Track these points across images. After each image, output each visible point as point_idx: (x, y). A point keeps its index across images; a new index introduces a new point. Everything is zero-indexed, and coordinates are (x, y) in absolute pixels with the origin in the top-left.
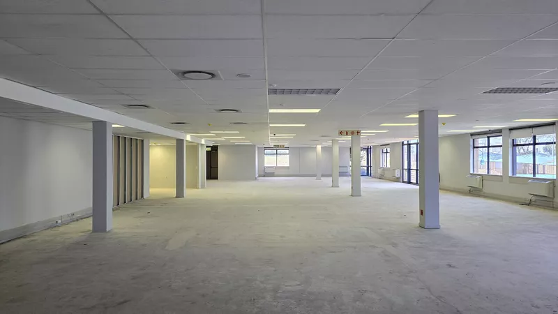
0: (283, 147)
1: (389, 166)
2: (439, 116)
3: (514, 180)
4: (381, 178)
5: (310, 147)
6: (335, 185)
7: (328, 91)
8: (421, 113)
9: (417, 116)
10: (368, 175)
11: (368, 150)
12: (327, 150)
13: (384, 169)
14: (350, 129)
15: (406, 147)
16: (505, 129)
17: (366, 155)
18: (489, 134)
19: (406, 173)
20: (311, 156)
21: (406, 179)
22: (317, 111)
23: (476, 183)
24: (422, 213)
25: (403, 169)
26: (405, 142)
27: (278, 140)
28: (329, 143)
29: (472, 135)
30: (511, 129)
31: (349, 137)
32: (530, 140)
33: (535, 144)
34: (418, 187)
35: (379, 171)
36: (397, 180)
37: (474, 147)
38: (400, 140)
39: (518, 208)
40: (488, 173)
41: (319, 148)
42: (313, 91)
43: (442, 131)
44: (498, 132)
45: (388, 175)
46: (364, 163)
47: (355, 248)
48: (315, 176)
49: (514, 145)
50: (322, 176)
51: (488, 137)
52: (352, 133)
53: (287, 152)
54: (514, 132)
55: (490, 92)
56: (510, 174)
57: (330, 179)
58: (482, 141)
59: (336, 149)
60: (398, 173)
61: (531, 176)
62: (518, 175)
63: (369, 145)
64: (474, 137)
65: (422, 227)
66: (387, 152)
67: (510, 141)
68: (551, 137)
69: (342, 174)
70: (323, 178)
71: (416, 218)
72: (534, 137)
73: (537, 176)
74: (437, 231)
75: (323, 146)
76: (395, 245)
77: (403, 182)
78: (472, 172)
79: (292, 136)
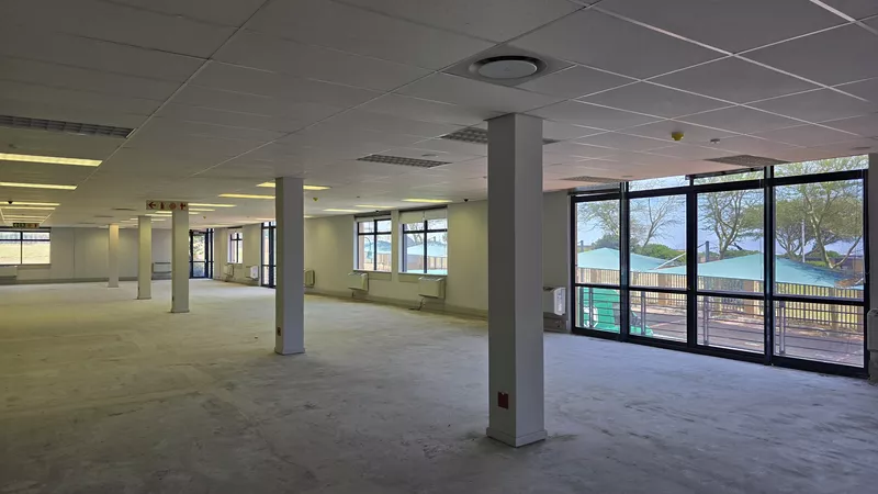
0: (36, 228)
1: (240, 261)
2: (305, 187)
3: (405, 277)
4: (229, 280)
5: (97, 229)
6: (143, 295)
7: (110, 131)
8: (279, 181)
9: (274, 185)
10: (206, 276)
11: (208, 235)
12: (131, 233)
13: (233, 266)
14: (168, 200)
15: (266, 231)
16: (394, 210)
17: (204, 244)
18: (377, 216)
19: (266, 270)
20: (100, 245)
21: (266, 282)
22: (97, 163)
23: (360, 284)
24: (279, 331)
25: (263, 266)
26: (266, 224)
27: (22, 212)
28: (133, 222)
29: (356, 216)
30: (401, 211)
31: (168, 214)
32: (420, 226)
33: (426, 231)
34: (273, 292)
35: (226, 269)
36: (253, 283)
37: (359, 234)
38: (258, 220)
39: (406, 314)
40: (375, 268)
41: (115, 229)
42: (78, 128)
43: (309, 210)
44: (385, 215)
45: (238, 275)
46: (200, 256)
47: (161, 401)
48: (106, 280)
49: (405, 232)
50: (121, 280)
51: (376, 221)
52: (172, 207)
53: (46, 235)
54: (404, 215)
55: (366, 159)
56: (400, 271)
57: (135, 284)
58: (367, 226)
59: (146, 233)
60: (254, 273)
61: (422, 272)
62: (409, 272)
63: (210, 227)
64: (358, 220)
65: (278, 352)
66: (238, 239)
67: (401, 226)
68: (443, 224)
69: (157, 276)
70: (122, 285)
71: (270, 342)
72: (426, 222)
73: (429, 272)
74: (298, 358)
75: (123, 226)
76: (231, 387)
77: (263, 285)
78: (355, 268)
79: (51, 206)
